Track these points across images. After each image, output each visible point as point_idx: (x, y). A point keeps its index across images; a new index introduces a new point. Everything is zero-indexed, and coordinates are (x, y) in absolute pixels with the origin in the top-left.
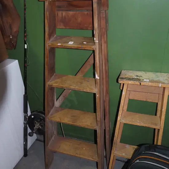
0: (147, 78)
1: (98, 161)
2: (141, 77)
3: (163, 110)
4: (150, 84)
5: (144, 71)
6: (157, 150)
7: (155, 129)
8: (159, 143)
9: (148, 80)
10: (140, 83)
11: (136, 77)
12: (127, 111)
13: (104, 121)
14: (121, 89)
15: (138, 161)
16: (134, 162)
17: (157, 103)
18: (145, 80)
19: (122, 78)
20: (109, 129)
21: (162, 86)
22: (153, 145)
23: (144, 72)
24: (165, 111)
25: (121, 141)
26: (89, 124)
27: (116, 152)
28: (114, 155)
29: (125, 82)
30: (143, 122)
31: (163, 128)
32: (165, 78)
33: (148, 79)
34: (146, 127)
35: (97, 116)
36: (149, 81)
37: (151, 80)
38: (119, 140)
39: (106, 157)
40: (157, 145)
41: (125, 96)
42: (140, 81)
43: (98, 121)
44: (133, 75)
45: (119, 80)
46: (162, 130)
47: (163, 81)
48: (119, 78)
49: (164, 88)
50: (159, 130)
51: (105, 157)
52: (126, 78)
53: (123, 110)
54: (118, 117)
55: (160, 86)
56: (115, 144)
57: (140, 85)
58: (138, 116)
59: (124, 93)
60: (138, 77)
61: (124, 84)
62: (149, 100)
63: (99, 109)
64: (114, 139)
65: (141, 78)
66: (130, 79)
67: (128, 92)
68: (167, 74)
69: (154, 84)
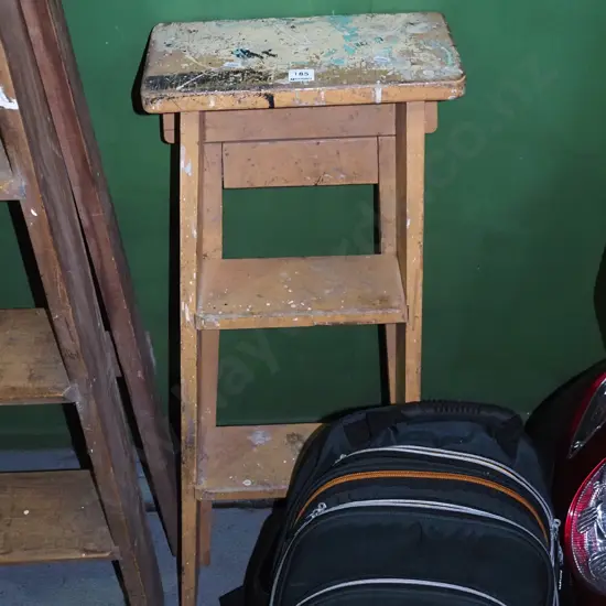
0: (303, 59)
1: (118, 557)
2: (268, 60)
3: (408, 224)
4: (324, 94)
5: (280, 16)
6: (403, 428)
7: (382, 328)
8: (413, 393)
9: (311, 74)
10: (270, 98)
11: (239, 64)
12: (224, 256)
13: (106, 335)
14: (170, 137)
15: (321, 509)
16: (303, 519)
17: (376, 187)
18: (293, 75)
19: (162, 83)
20: (144, 374)
21: (385, 99)
22: (386, 408)
23: (281, 25)
24: (420, 224)
25: (224, 419)
26: (22, 383)
27: (204, 484)
28: (199, 503)
29: (185, 102)
30: (318, 301)
31: (419, 314)
32: (401, 46)
33: (311, 65)
34: (336, 327)
35: (60, 326)
36: (316, 76)
37: (324, 69)
38: (210, 413)
39: (158, 509)
40: (402, 405)
41: (195, 182)
42: (267, 87)
43: (72, 357)
44: (224, 53)
45: (146, 94)
46: (419, 322)
47: (391, 69)
48: (144, 87)
49: (401, 107)
50: (401, 328)
51: (149, 510)
52: (183, 77)
53: (201, 256)
54: (183, 307)
55: (379, 99)
56: (192, 448)
57: (272, 106)
58: (287, 271)
59: (187, 167)
60: (253, 63)
61: (177, 116)
62: (332, 179)
63: (61, 287)
64: (183, 423)
65: (268, 65)
66: (206, 82)
67: (212, 153)
68: (404, 16)
69: (344, 94)
